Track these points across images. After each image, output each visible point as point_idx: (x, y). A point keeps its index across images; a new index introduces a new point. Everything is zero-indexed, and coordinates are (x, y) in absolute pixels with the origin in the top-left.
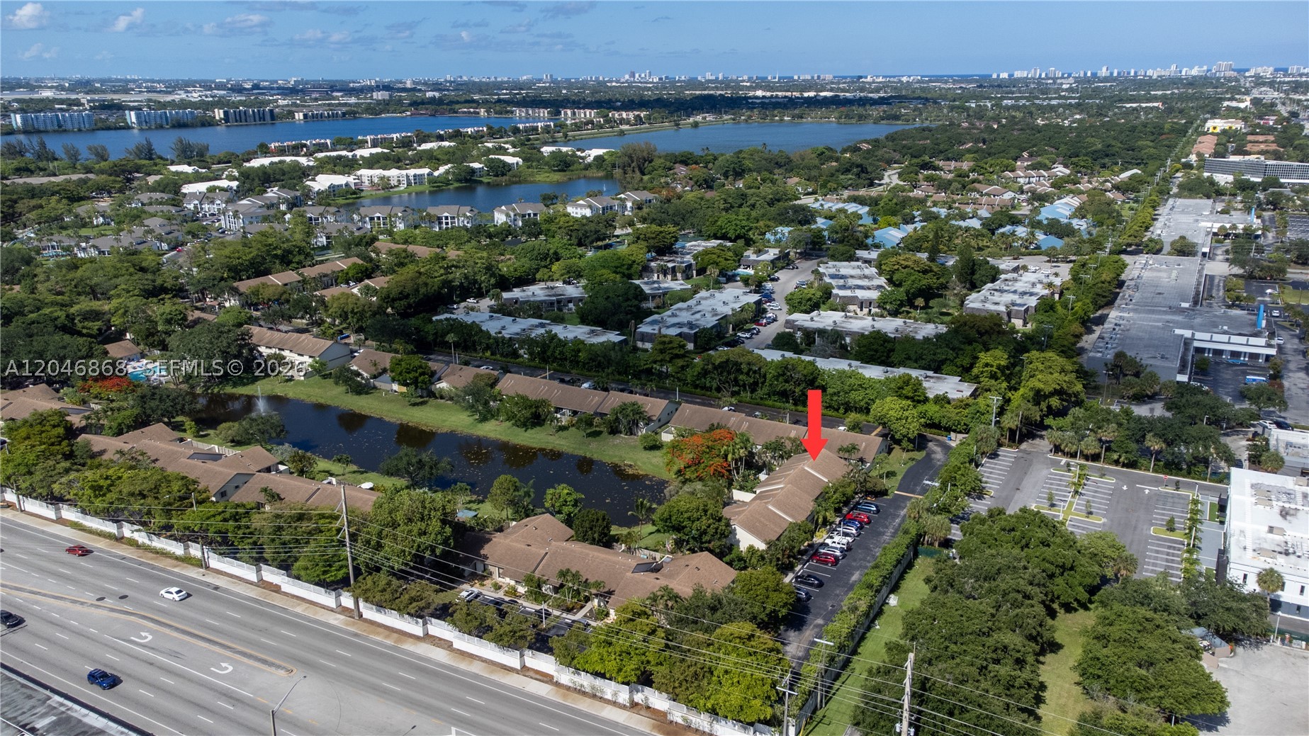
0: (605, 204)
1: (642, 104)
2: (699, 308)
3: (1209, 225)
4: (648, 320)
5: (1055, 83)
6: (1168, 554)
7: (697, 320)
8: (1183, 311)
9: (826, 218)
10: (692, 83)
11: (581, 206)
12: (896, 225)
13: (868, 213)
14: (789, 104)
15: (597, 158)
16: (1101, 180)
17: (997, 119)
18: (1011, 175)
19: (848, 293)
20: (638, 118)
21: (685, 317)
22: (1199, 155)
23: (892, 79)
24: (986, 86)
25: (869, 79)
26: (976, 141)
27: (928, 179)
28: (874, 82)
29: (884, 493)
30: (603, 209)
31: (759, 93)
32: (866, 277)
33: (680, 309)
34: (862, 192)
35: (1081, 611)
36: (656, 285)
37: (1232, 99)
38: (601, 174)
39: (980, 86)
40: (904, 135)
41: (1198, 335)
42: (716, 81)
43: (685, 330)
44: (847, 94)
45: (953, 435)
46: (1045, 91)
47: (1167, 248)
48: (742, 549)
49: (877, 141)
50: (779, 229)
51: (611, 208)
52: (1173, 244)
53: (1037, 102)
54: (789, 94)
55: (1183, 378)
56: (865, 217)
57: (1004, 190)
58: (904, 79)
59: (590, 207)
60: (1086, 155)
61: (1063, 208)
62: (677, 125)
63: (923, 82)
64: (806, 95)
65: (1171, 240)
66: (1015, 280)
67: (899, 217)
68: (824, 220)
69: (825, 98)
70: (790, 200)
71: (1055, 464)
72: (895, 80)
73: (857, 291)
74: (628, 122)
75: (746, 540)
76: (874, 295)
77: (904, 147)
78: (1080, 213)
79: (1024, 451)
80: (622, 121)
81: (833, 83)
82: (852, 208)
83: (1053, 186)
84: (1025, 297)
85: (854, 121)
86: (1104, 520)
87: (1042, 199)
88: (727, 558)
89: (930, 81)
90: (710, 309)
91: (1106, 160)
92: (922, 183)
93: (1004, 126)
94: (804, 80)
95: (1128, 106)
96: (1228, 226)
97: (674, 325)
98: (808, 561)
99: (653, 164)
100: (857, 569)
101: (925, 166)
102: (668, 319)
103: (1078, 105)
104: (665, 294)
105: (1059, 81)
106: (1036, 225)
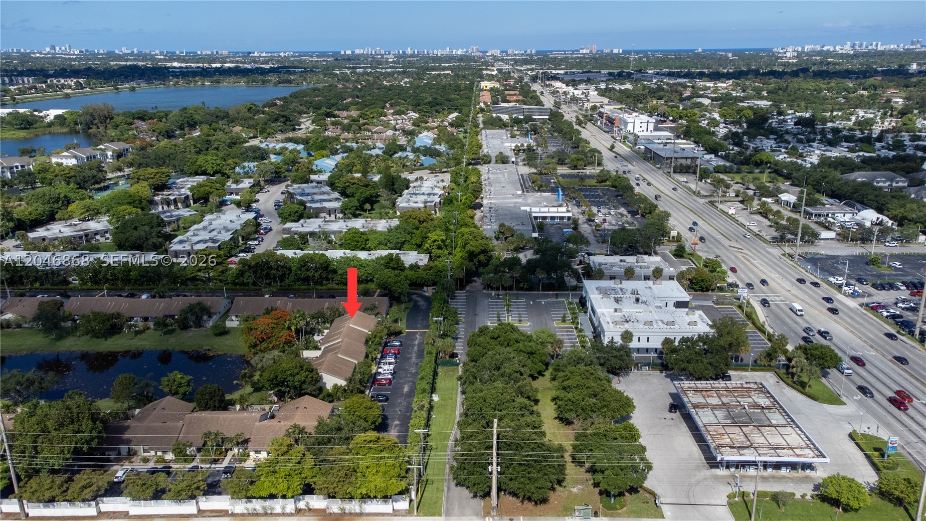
0: (88, 154)
1: (75, 73)
2: (212, 227)
3: (509, 144)
4: (176, 240)
5: (382, 58)
6: (568, 335)
7: (216, 236)
8: (520, 196)
9: (275, 154)
10: (111, 56)
11: (66, 157)
12: (328, 156)
13: (304, 149)
14: (205, 73)
15: (57, 117)
16: (440, 120)
17: (358, 81)
18: (385, 119)
19: (318, 205)
20: (77, 83)
21: (204, 235)
22: (485, 103)
23: (273, 54)
24: (340, 60)
25: (256, 54)
26: (353, 97)
27: (333, 124)
28: (260, 56)
29: (400, 333)
30: (88, 158)
31: (175, 64)
32: (324, 193)
33: (198, 230)
34: (291, 135)
35: (541, 377)
36: (169, 214)
37: (487, 69)
38: (65, 130)
39: (336, 60)
40: (304, 93)
41: (534, 209)
42: (132, 54)
43: (210, 244)
44: (246, 66)
45: (425, 288)
46: (380, 63)
47: (494, 160)
48: (329, 388)
49: (285, 98)
50: (246, 164)
51: (94, 157)
52: (496, 157)
53: (378, 70)
54: (201, 65)
55: (535, 235)
56: (302, 151)
57: (386, 129)
58: (282, 54)
59: (75, 157)
60: (426, 104)
61: (426, 138)
62: (117, 89)
63: (296, 56)
64: (214, 65)
65: (495, 155)
66: (420, 186)
67: (328, 151)
68: (275, 156)
69: (230, 68)
70: (243, 143)
71: (490, 296)
72: (275, 55)
73: (324, 203)
74: (70, 87)
75: (330, 381)
76: (337, 205)
77: (306, 102)
78: (437, 141)
79: (469, 291)
80: (63, 87)
81: (229, 57)
82: (291, 146)
83: (413, 125)
84: (432, 196)
85: (259, 84)
86: (529, 323)
87: (411, 134)
88: (321, 396)
89: (299, 56)
90: (222, 227)
91: (437, 107)
92: (329, 126)
93: (365, 86)
94: (206, 55)
95: (433, 73)
96: (519, 145)
97: (199, 242)
98: (372, 386)
99: (114, 120)
100: (405, 383)
101: (328, 115)
102: (192, 238)
103: (404, 72)
104: (178, 220)
105: (385, 56)
106: (415, 150)
